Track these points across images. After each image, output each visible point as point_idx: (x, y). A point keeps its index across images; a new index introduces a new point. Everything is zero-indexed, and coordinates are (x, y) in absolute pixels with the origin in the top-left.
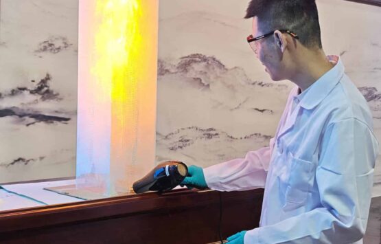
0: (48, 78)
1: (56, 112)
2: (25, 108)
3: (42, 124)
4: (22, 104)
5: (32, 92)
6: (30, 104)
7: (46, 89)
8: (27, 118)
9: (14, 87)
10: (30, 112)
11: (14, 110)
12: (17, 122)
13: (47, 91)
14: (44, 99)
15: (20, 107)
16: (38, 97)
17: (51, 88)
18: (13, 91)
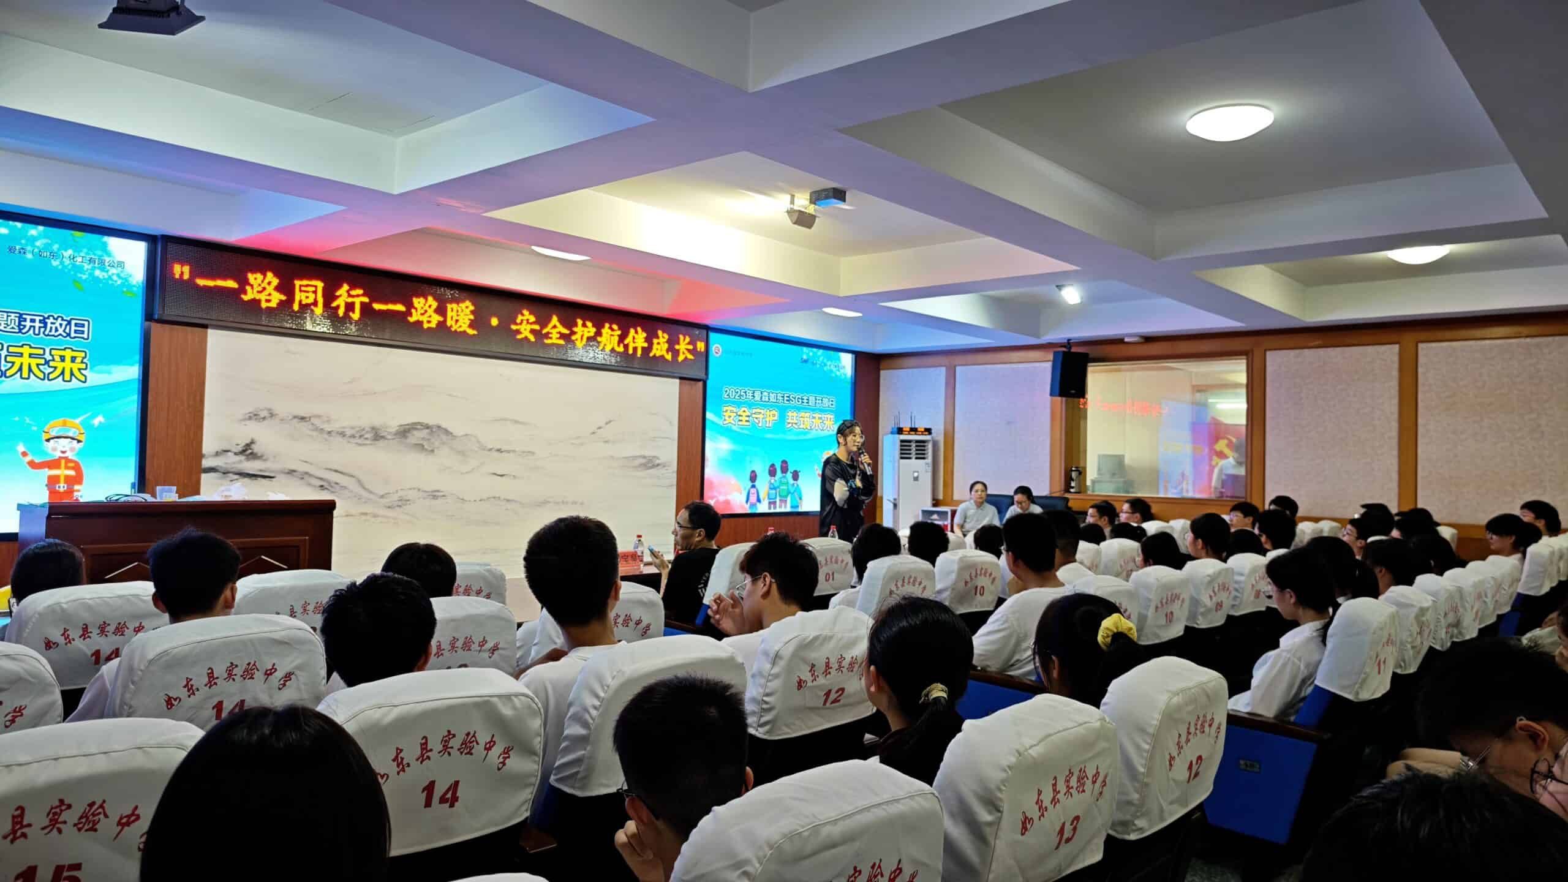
0: (252, 442)
1: (261, 471)
2: (229, 466)
3: (246, 480)
4: (226, 463)
5: (236, 454)
6: (234, 463)
7: (250, 451)
8: (231, 475)
9: (219, 449)
10: (232, 470)
11: (218, 468)
12: (221, 478)
13: (251, 453)
14: (248, 459)
15: (224, 466)
16: (242, 458)
17: (255, 451)
18: (217, 452)
